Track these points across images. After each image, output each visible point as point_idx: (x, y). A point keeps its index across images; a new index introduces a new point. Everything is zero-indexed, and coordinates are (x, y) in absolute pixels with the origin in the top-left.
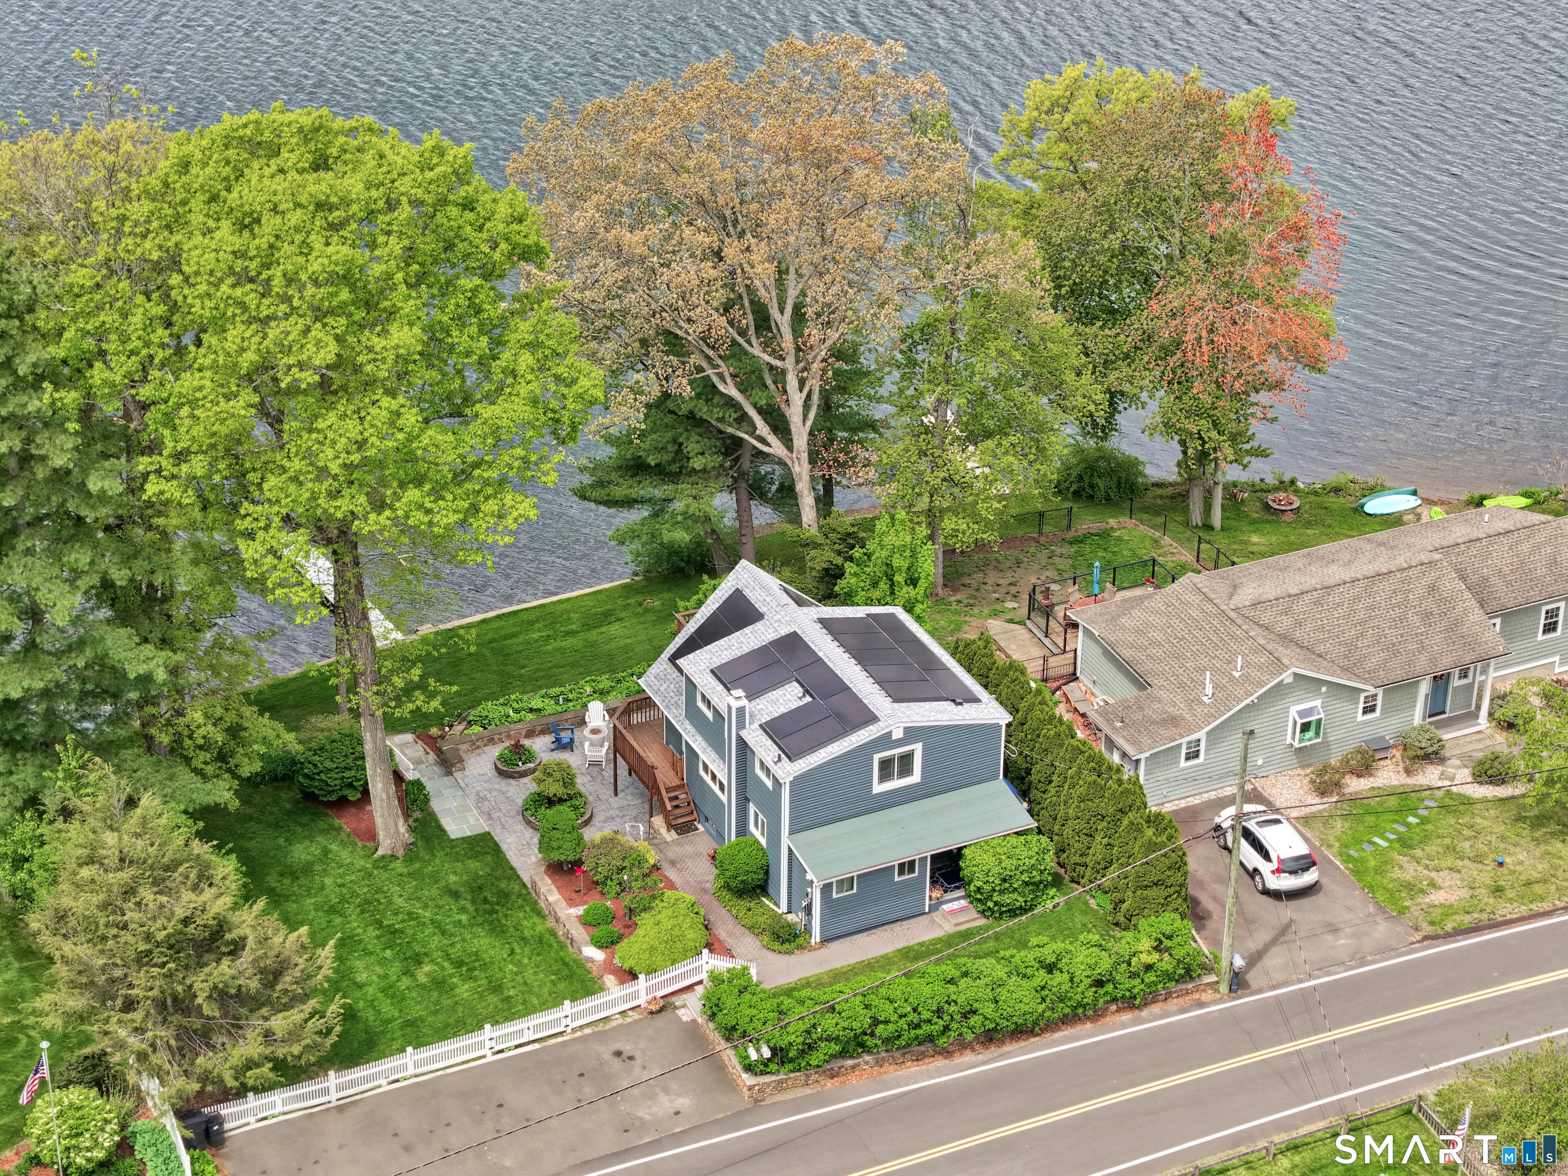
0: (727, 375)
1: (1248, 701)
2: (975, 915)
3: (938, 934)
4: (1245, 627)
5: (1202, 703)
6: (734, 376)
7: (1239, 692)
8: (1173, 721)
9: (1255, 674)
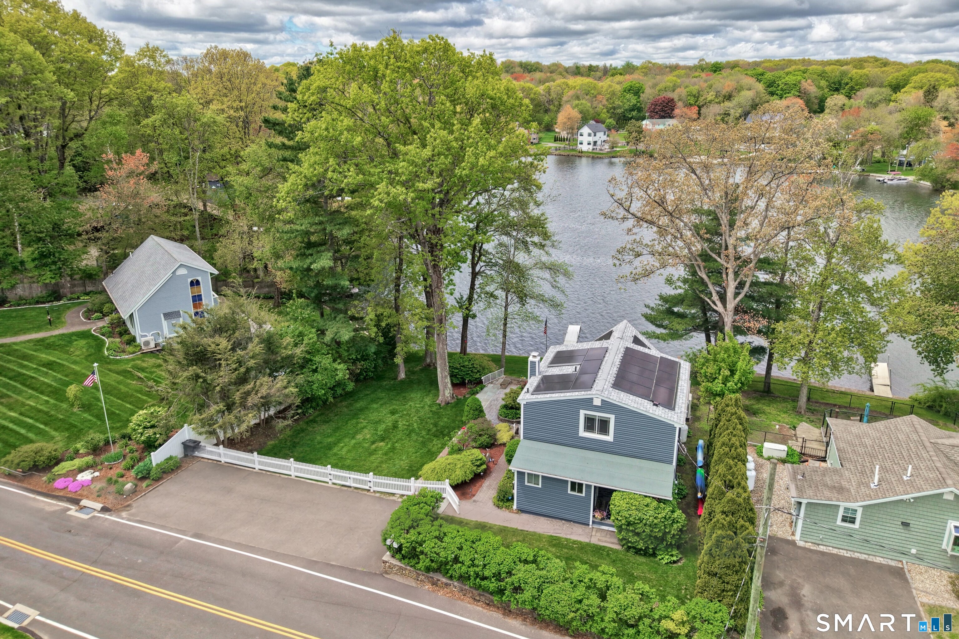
0: (701, 266)
1: (904, 497)
2: (616, 541)
3: (584, 539)
4: (931, 453)
5: (868, 487)
6: (705, 268)
7: (900, 488)
8: (840, 490)
9: (919, 482)
